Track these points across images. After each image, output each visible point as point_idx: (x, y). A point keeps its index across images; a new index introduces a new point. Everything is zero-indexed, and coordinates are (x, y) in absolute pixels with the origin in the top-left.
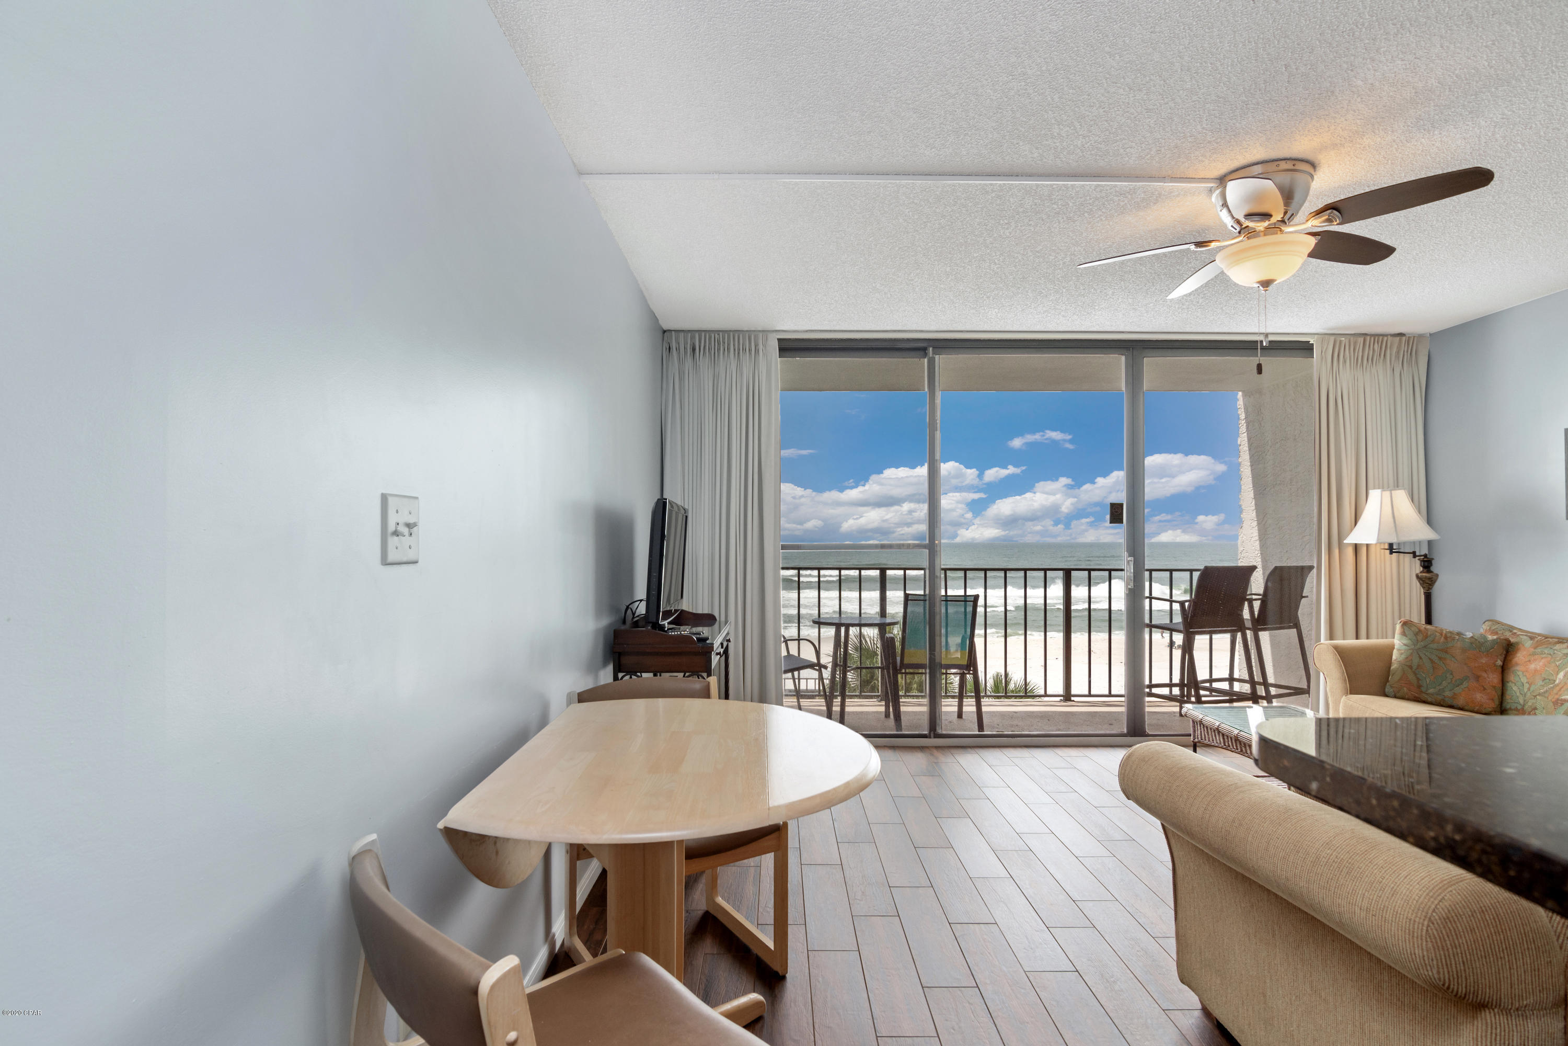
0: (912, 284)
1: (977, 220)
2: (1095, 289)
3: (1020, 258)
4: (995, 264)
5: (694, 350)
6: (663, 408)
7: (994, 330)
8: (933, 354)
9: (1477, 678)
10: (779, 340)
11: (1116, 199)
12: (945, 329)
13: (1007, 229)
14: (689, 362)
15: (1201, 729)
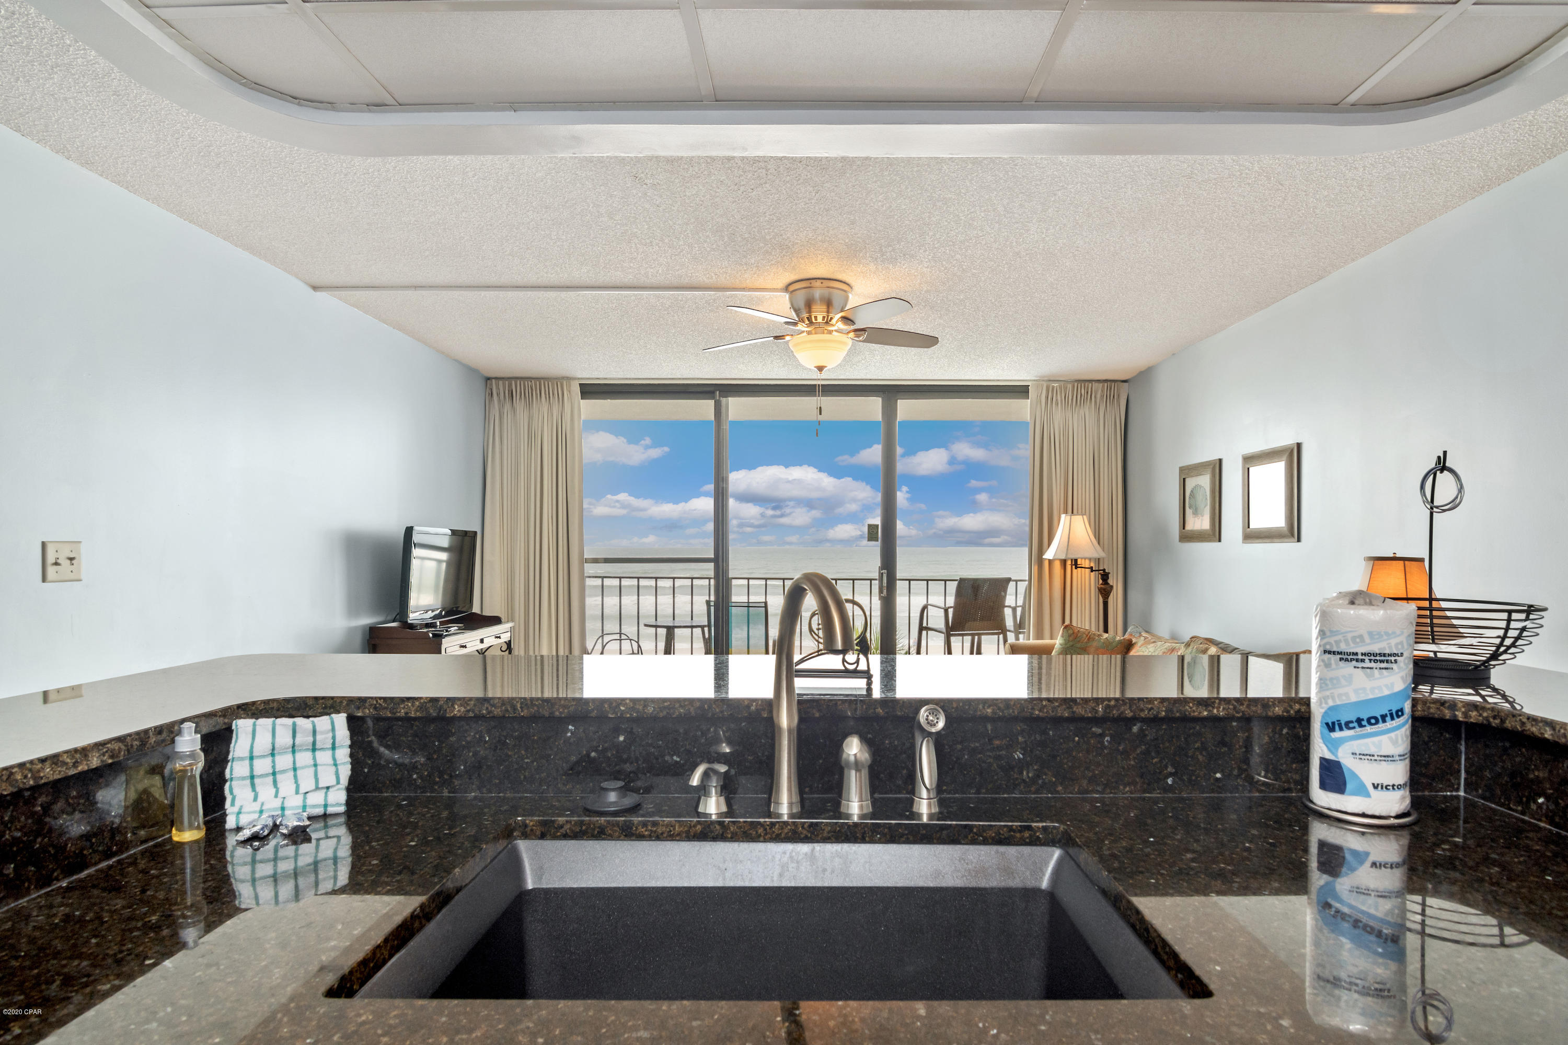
5: (511, 393)
6: (485, 444)
8: (720, 397)
10: (581, 385)
14: (508, 406)
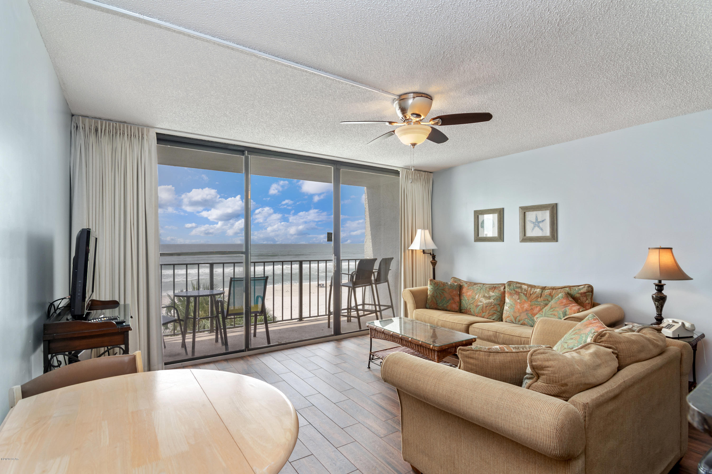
0: (247, 116)
1: (292, 89)
2: (331, 135)
3: (305, 113)
4: (292, 114)
5: (97, 130)
7: (279, 147)
8: (248, 154)
9: (453, 299)
10: (157, 133)
11: (357, 94)
12: (256, 142)
13: (305, 97)
15: (374, 332)
